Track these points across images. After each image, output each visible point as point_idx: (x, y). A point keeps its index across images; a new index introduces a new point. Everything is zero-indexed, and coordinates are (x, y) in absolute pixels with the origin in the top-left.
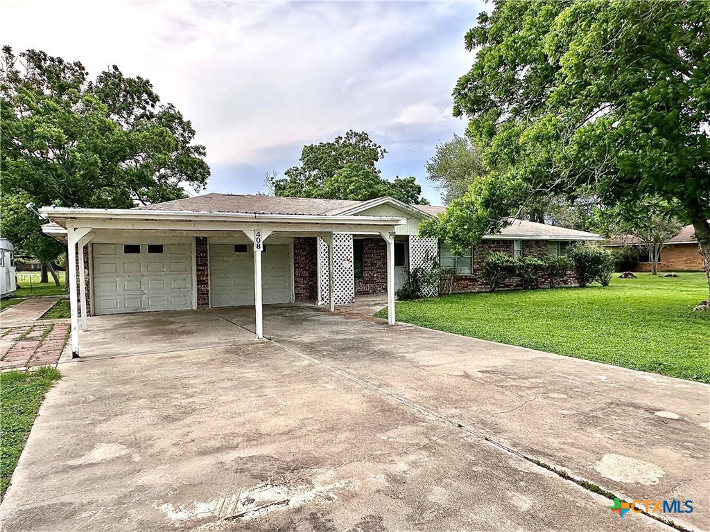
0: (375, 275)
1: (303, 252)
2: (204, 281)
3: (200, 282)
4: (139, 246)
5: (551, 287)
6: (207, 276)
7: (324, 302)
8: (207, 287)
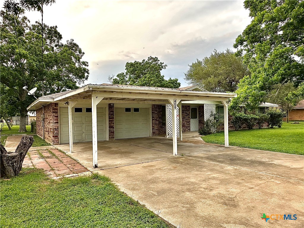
0: (185, 123)
1: (156, 112)
2: (113, 126)
3: (111, 127)
4: (82, 108)
5: (260, 128)
6: (114, 123)
7: (169, 136)
8: (114, 129)
